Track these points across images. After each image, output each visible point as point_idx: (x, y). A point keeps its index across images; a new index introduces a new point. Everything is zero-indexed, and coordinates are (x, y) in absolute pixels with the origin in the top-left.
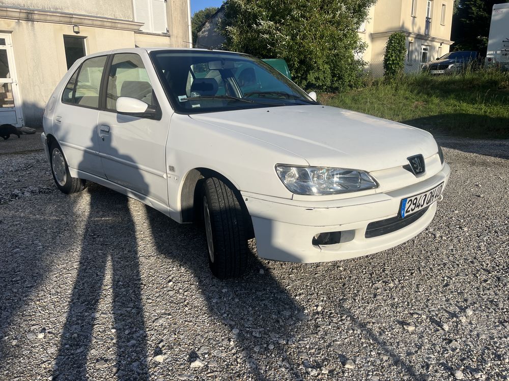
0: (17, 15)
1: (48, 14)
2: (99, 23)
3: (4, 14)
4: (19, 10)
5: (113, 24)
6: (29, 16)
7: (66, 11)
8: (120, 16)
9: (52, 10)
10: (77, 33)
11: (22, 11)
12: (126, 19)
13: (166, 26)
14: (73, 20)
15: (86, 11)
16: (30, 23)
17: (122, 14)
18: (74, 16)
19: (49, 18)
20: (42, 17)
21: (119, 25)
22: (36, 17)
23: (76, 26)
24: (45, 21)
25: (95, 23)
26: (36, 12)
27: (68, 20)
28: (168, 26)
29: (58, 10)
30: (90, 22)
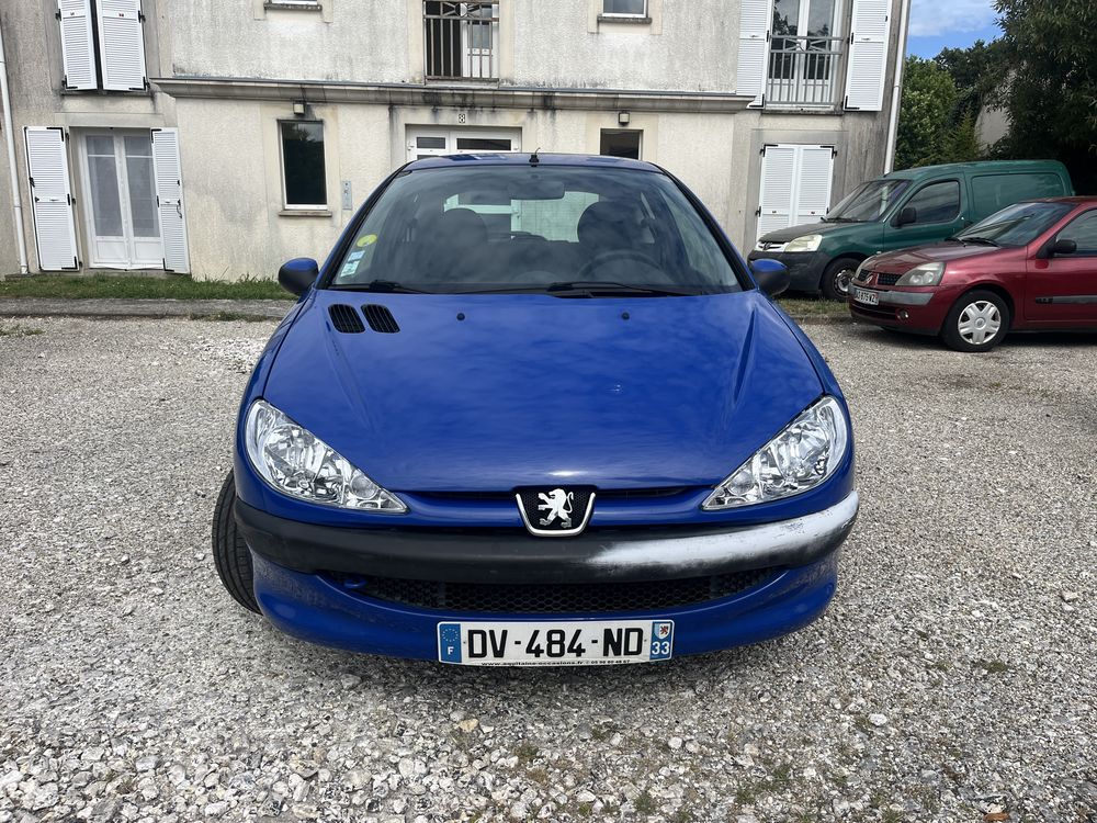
0: (529, 101)
1: (578, 95)
2: (666, 105)
3: (511, 101)
4: (531, 94)
5: (692, 105)
6: (547, 102)
7: (612, 87)
8: (711, 86)
9: (588, 87)
10: (624, 124)
11: (536, 94)
12: (723, 91)
14: (619, 104)
15: (647, 83)
16: (549, 113)
17: (716, 83)
18: (620, 96)
19: (578, 103)
20: (568, 103)
21: (704, 106)
22: (557, 102)
23: (624, 110)
24: (573, 108)
25: (657, 104)
26: (557, 94)
27: (610, 104)
29: (598, 87)
30: (649, 104)
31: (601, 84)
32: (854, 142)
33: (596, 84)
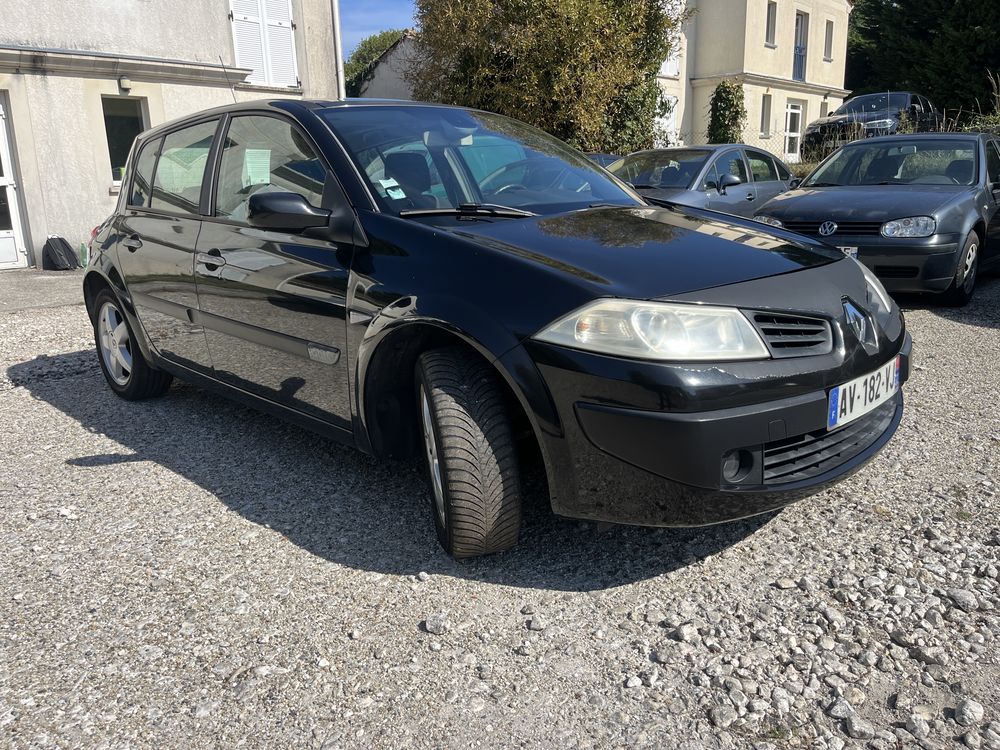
0: (15, 60)
1: (73, 57)
2: (168, 72)
4: (17, 52)
6: (37, 63)
7: (106, 51)
8: (206, 58)
9: (80, 50)
10: (127, 90)
11: (25, 53)
13: (296, 73)
14: (119, 69)
15: (143, 50)
16: (39, 76)
17: (210, 54)
18: (120, 60)
19: (73, 66)
20: (62, 65)
22: (49, 65)
23: (124, 77)
24: (66, 72)
25: (159, 72)
26: (49, 55)
27: (110, 68)
28: (300, 72)
29: (91, 50)
30: (151, 71)
31: (93, 47)
33: (89, 47)
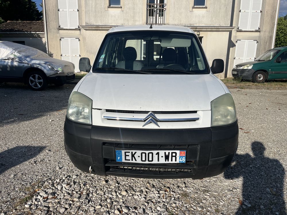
2: (210, 30)
5: (217, 29)
7: (195, 25)
12: (226, 26)
13: (259, 26)
15: (205, 24)
17: (224, 24)
18: (197, 28)
21: (221, 29)
23: (198, 32)
27: (195, 30)
28: (260, 26)
32: (263, 39)
33: (191, 25)
